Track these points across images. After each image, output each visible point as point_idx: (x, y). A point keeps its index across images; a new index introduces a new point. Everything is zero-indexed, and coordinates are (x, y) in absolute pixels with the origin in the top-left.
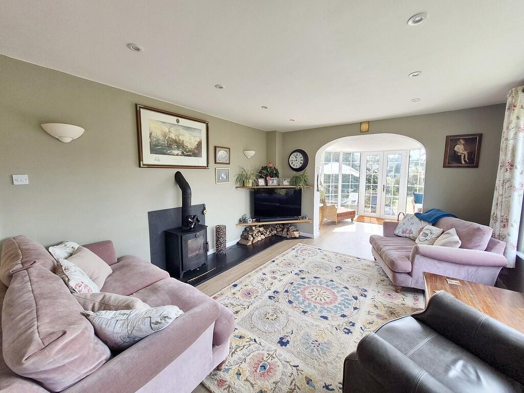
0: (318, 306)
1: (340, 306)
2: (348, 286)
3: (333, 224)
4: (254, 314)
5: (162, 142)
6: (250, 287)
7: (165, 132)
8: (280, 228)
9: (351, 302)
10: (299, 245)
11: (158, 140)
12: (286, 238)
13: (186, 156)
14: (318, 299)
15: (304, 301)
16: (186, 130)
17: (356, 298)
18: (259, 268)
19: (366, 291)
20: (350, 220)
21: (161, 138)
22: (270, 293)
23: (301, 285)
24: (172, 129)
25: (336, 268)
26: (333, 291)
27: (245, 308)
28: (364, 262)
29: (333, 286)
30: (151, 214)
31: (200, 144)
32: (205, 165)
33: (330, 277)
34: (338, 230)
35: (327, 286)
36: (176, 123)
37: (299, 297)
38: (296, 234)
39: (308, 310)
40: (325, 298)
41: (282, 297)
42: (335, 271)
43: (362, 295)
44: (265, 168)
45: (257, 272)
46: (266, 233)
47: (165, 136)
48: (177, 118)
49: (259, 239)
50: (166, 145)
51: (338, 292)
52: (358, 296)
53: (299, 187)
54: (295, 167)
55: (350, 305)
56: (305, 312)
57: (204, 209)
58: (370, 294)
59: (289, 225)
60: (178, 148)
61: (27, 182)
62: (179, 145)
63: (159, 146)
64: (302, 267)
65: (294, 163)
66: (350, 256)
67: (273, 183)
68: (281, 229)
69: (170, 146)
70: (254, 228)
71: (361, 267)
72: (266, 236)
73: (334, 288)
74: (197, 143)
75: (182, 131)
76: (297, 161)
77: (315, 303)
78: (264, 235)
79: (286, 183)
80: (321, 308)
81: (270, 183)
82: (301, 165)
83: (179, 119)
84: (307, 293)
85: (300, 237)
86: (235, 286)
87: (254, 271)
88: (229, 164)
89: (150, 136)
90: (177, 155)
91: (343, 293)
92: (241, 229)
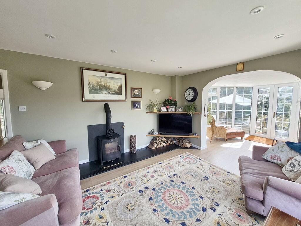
0: (169, 208)
1: (186, 213)
2: (204, 196)
3: (223, 140)
4: (121, 202)
5: (97, 87)
6: (133, 180)
7: (98, 82)
8: (178, 139)
9: (197, 213)
10: (186, 154)
11: (94, 86)
12: (180, 147)
13: (111, 94)
14: (173, 202)
15: (161, 200)
16: (111, 79)
17: (204, 210)
18: (147, 167)
19: (218, 205)
20: (240, 138)
21: (95, 85)
22: (142, 188)
23: (167, 186)
24: (102, 80)
25: (204, 177)
26: (189, 197)
27: (119, 195)
28: (231, 177)
29: (192, 193)
30: (89, 127)
31: (120, 87)
32: (124, 99)
33: (193, 185)
34: (225, 145)
35: (187, 192)
36: (105, 76)
37: (160, 196)
38: (188, 145)
39: (159, 209)
40: (179, 202)
41: (148, 194)
42: (202, 180)
43: (211, 209)
44: (167, 100)
45: (145, 169)
46: (168, 142)
47: (98, 83)
48: (105, 73)
49: (162, 145)
50: (99, 89)
51: (192, 200)
52: (207, 208)
53: (189, 113)
54: (189, 99)
55: (195, 215)
56: (155, 210)
57: (123, 125)
58: (219, 210)
59: (184, 138)
60: (106, 90)
61: (25, 110)
62: (107, 88)
63: (94, 89)
64: (177, 172)
65: (188, 96)
66: (222, 169)
67: (172, 110)
68: (178, 141)
69: (101, 89)
70: (158, 138)
71: (226, 181)
72: (168, 144)
73: (190, 195)
74: (118, 86)
75: (109, 80)
76: (190, 95)
77: (169, 205)
78: (166, 143)
79: (180, 110)
80: (170, 210)
81: (170, 110)
82: (192, 98)
83: (107, 73)
84: (167, 194)
85: (191, 148)
86: (125, 177)
87: (144, 168)
88: (141, 98)
89: (89, 84)
90: (105, 94)
91: (196, 202)
92: (150, 138)
